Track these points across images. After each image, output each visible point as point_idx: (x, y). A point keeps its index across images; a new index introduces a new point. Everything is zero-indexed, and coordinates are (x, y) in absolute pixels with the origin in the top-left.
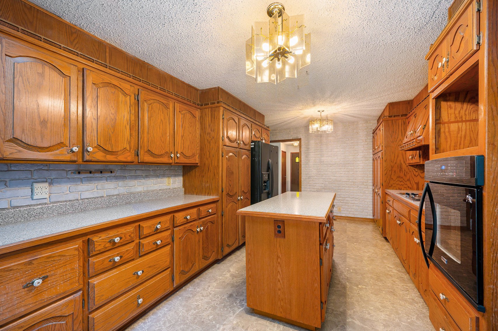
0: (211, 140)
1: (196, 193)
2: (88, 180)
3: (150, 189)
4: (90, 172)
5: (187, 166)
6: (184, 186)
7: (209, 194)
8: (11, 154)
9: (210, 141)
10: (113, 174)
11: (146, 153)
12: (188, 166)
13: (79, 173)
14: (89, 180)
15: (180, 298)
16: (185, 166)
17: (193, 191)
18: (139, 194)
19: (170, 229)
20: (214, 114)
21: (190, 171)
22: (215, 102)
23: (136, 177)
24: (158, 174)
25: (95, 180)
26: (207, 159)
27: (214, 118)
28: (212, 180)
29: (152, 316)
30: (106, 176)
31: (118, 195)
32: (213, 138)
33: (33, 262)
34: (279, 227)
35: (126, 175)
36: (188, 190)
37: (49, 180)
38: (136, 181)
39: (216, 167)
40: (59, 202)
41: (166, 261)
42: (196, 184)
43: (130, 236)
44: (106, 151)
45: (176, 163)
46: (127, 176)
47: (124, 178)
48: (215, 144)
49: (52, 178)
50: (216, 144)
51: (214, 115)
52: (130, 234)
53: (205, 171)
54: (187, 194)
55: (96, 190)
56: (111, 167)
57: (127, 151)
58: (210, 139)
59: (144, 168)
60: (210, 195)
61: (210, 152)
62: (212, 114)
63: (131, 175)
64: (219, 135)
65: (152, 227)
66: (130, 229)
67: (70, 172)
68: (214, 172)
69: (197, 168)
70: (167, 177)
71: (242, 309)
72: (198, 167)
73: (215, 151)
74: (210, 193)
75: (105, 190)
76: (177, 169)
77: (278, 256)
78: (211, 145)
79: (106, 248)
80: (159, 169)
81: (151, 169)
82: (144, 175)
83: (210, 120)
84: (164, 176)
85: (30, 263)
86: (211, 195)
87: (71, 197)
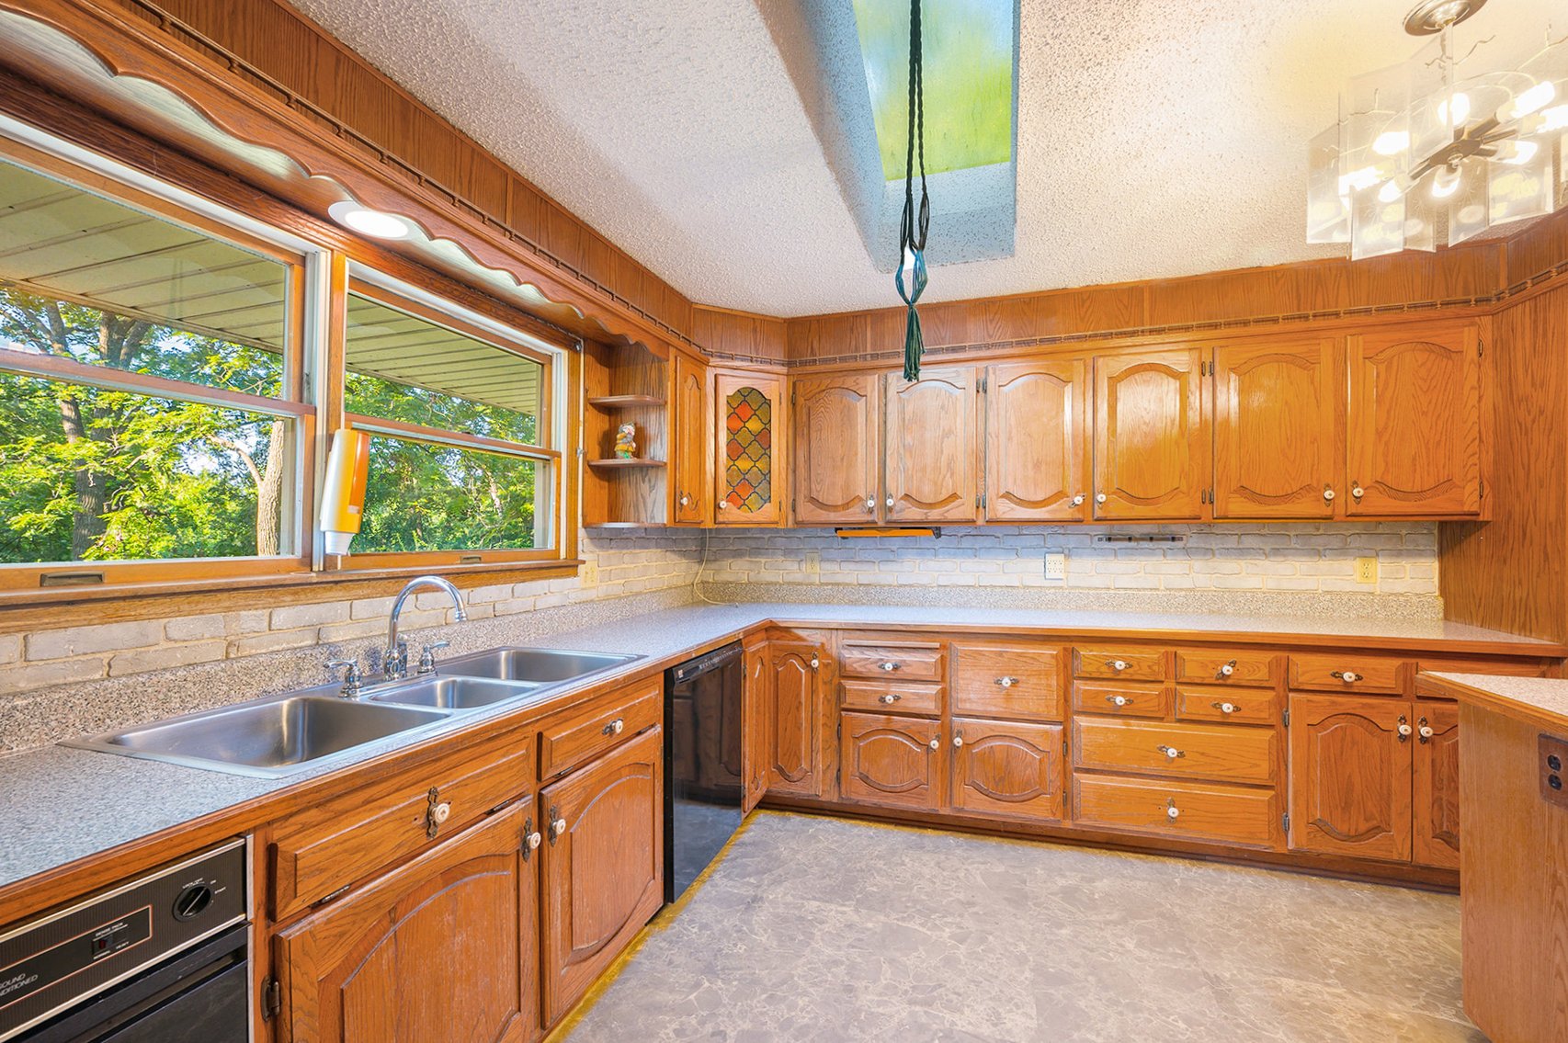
0: (1534, 421)
1: (1480, 619)
2: (1127, 554)
3: (1285, 585)
4: (1130, 539)
5: (1451, 522)
6: (1444, 590)
7: (1524, 629)
8: (1004, 513)
9: (1529, 427)
10: (1179, 544)
11: (1234, 495)
12: (1456, 522)
13: (1109, 539)
14: (1130, 553)
15: (1306, 889)
16: (1446, 522)
17: (1471, 613)
18: (1249, 595)
19: (1273, 688)
20: (1545, 318)
21: (1461, 542)
22: (1526, 282)
23: (1242, 552)
24: (1321, 548)
25: (1141, 555)
26: (1518, 497)
27: (1545, 335)
28: (1538, 576)
29: (1211, 871)
30: (1164, 547)
31: (1191, 590)
32: (1541, 413)
33: (1004, 654)
34: (1553, 762)
35: (1214, 547)
36: (1455, 603)
37: (1066, 551)
38: (1243, 563)
39: (1550, 524)
40: (1078, 587)
41: (1257, 766)
42: (1480, 587)
43: (1149, 667)
44: (1133, 499)
45: (1349, 516)
46: (1218, 549)
47: (1209, 552)
48: (1549, 435)
49: (1071, 547)
50: (1552, 437)
51: (1545, 323)
52: (1150, 664)
53: (1511, 542)
54: (1453, 619)
55: (1142, 574)
56: (1175, 528)
57: (1182, 495)
58: (1529, 419)
59: (1266, 529)
60: (1528, 634)
61: (1529, 470)
62: (1535, 321)
63: (1225, 546)
64: (1563, 398)
65: (1211, 666)
66: (1153, 654)
67: (1096, 538)
68: (1545, 547)
69: (1483, 531)
70: (1359, 557)
71: (1470, 1025)
72: (1488, 526)
73: (1549, 464)
74: (1528, 627)
75: (1162, 577)
76: (1404, 532)
77: (1555, 876)
78: (1532, 443)
79: (1101, 673)
80: (1321, 532)
81: (1292, 533)
82: (1267, 549)
83: (1527, 344)
84: (1343, 551)
85: (1000, 654)
86: (1533, 635)
87: (1097, 582)
